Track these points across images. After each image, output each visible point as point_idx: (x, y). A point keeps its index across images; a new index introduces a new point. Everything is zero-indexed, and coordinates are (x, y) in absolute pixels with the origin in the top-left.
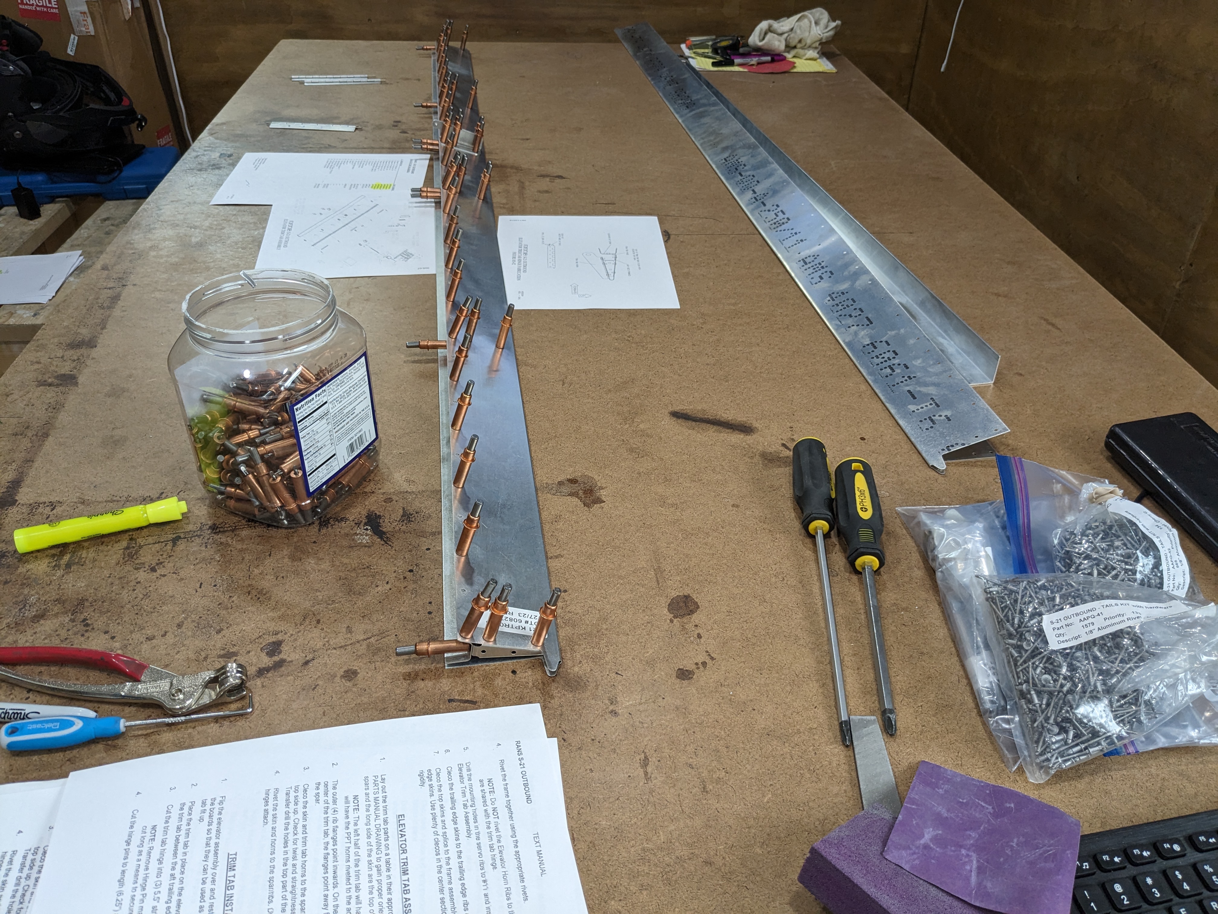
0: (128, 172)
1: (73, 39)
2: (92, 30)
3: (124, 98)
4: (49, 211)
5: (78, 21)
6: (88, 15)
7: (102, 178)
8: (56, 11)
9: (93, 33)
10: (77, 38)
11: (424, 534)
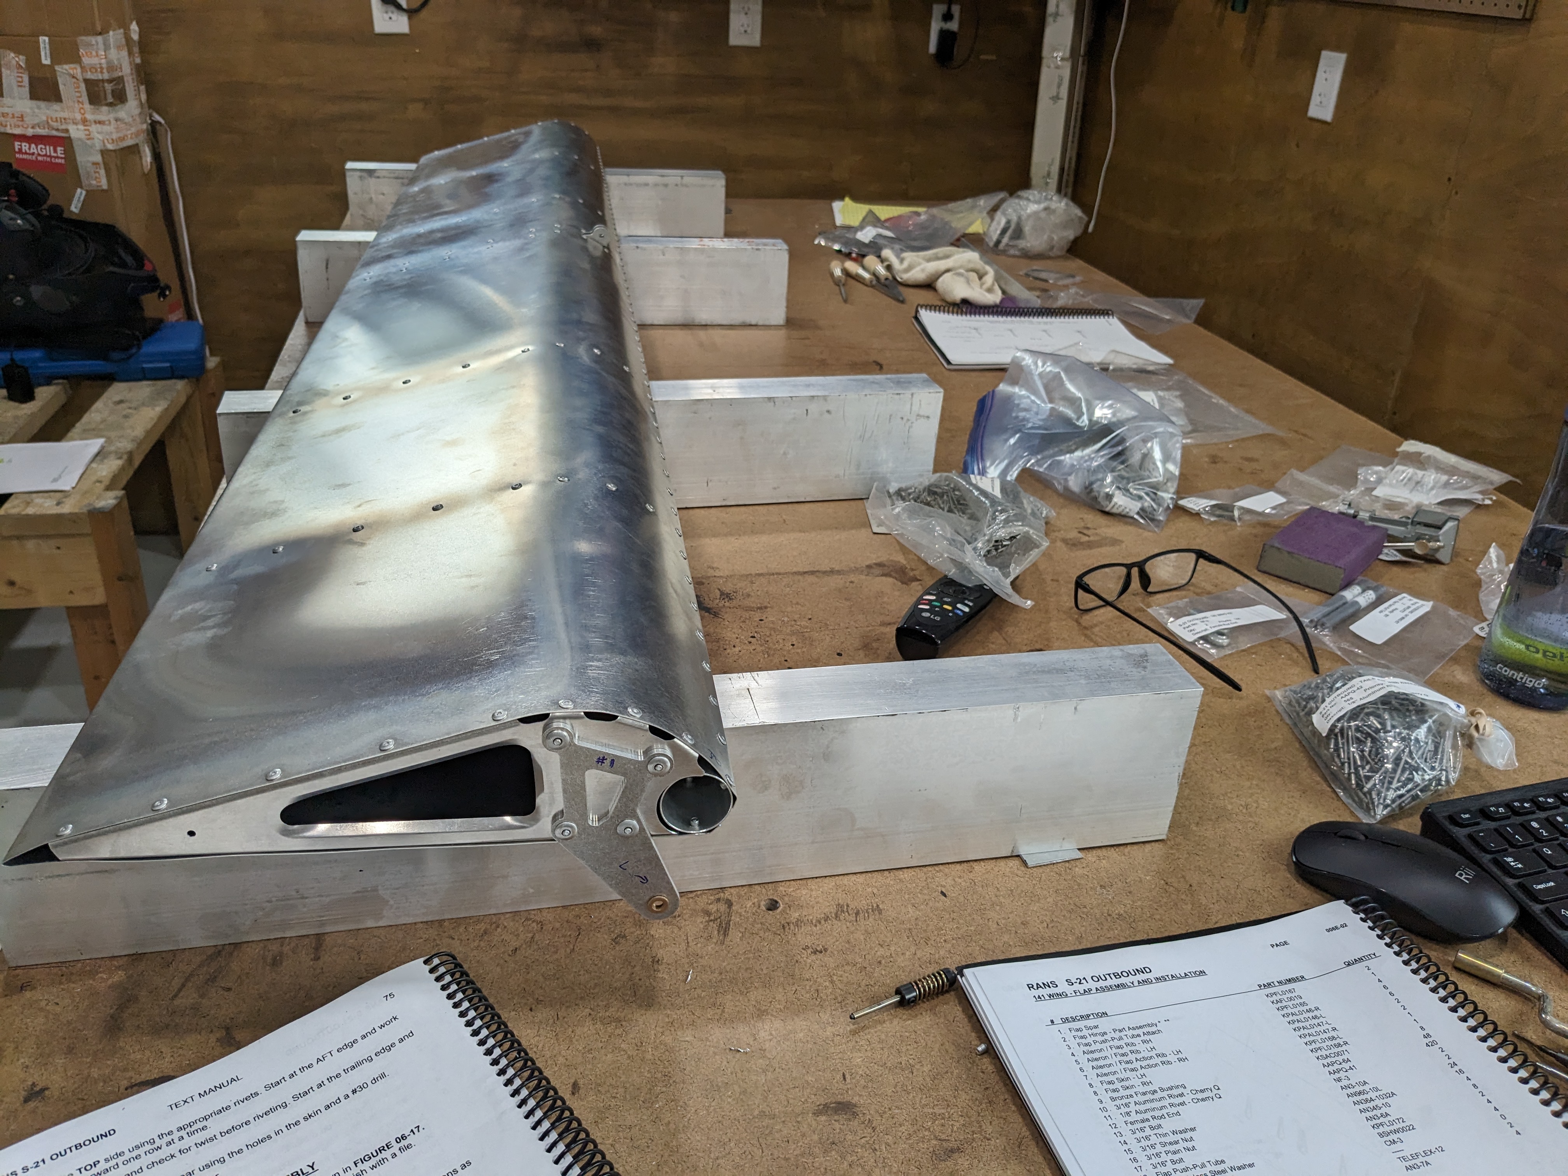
0: (149, 348)
1: (80, 194)
2: (104, 183)
3: (146, 262)
4: (45, 394)
5: (88, 173)
6: (102, 166)
7: (116, 355)
8: (63, 161)
9: (105, 187)
10: (84, 193)
11: (751, 609)
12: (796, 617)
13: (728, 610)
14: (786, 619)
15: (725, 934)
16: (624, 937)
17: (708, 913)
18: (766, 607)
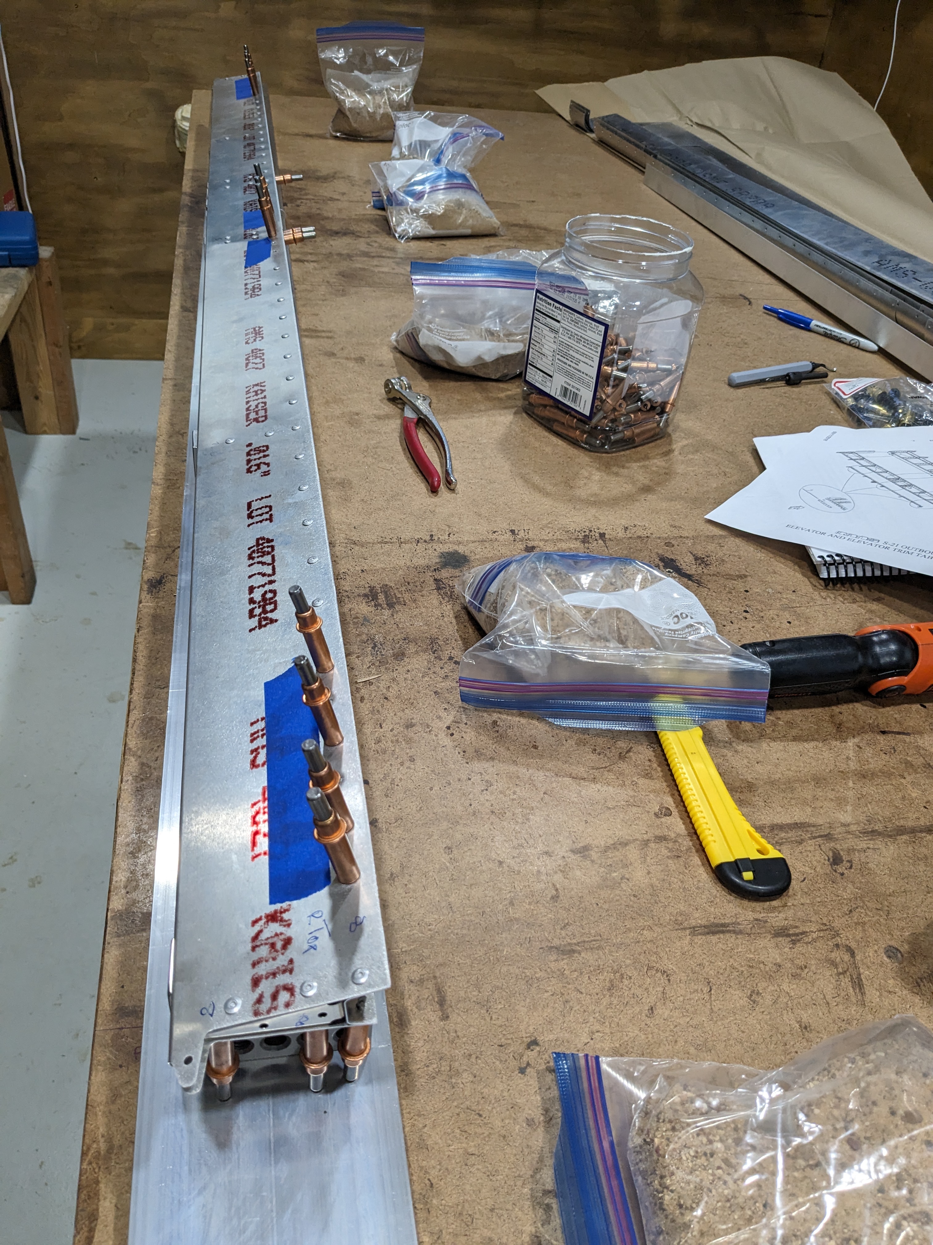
11: (730, 577)
12: (779, 588)
13: (709, 578)
14: (770, 590)
15: (863, 994)
16: (758, 993)
17: (834, 964)
18: (746, 576)
